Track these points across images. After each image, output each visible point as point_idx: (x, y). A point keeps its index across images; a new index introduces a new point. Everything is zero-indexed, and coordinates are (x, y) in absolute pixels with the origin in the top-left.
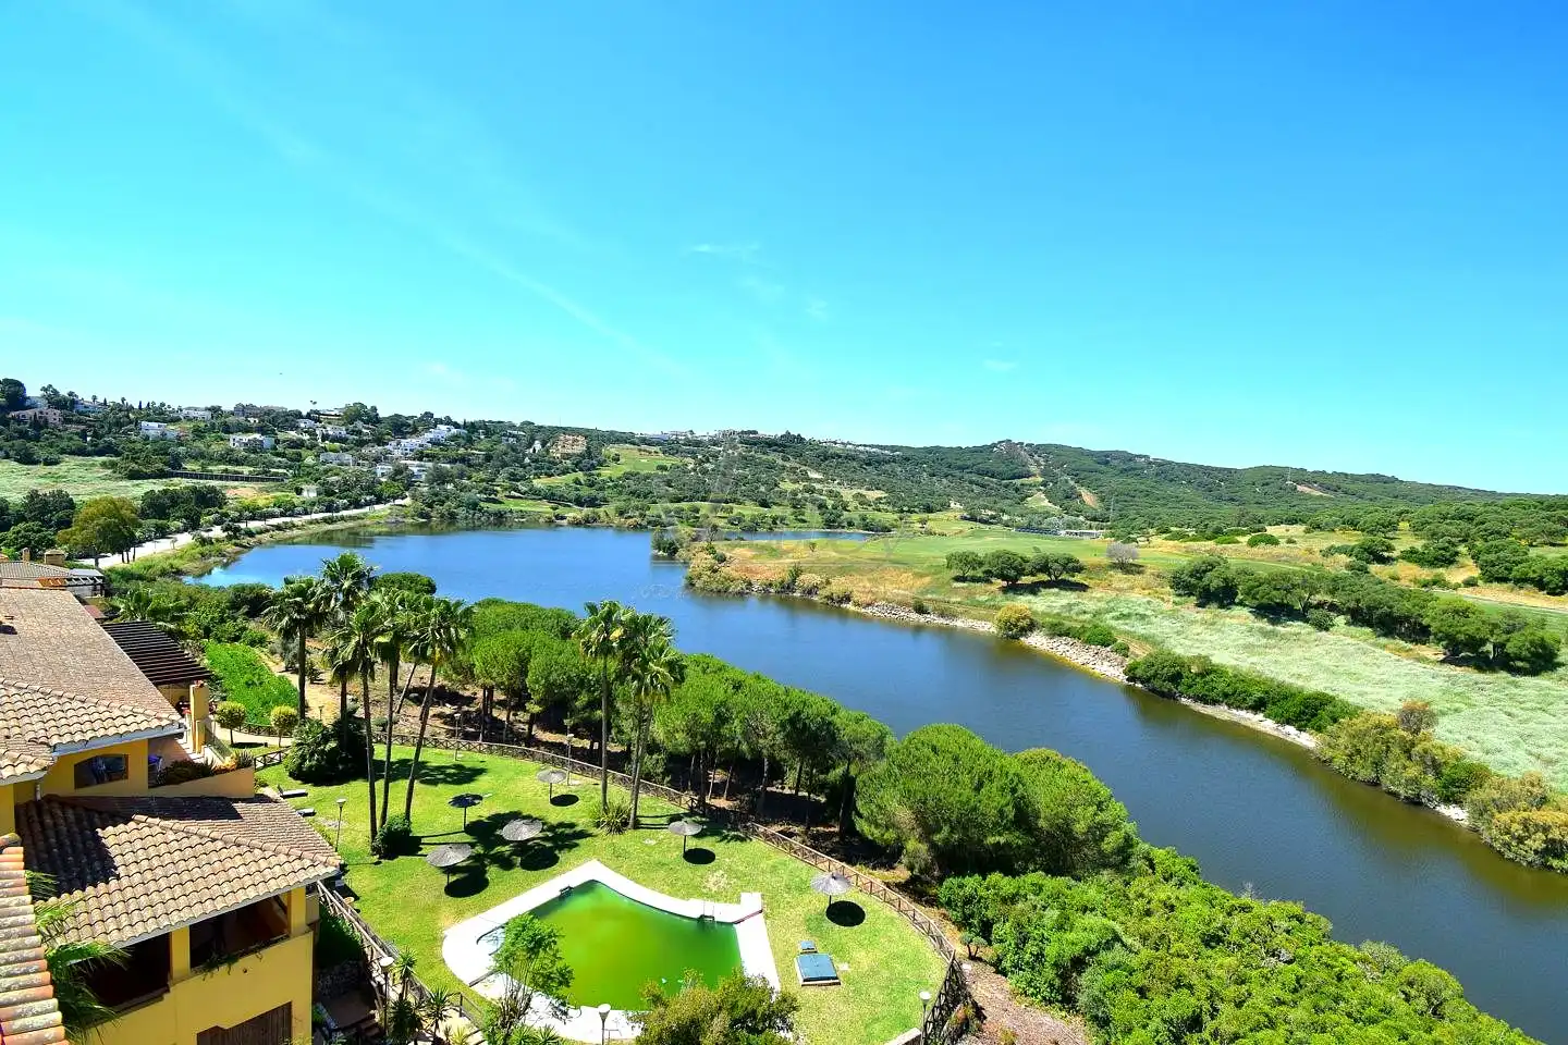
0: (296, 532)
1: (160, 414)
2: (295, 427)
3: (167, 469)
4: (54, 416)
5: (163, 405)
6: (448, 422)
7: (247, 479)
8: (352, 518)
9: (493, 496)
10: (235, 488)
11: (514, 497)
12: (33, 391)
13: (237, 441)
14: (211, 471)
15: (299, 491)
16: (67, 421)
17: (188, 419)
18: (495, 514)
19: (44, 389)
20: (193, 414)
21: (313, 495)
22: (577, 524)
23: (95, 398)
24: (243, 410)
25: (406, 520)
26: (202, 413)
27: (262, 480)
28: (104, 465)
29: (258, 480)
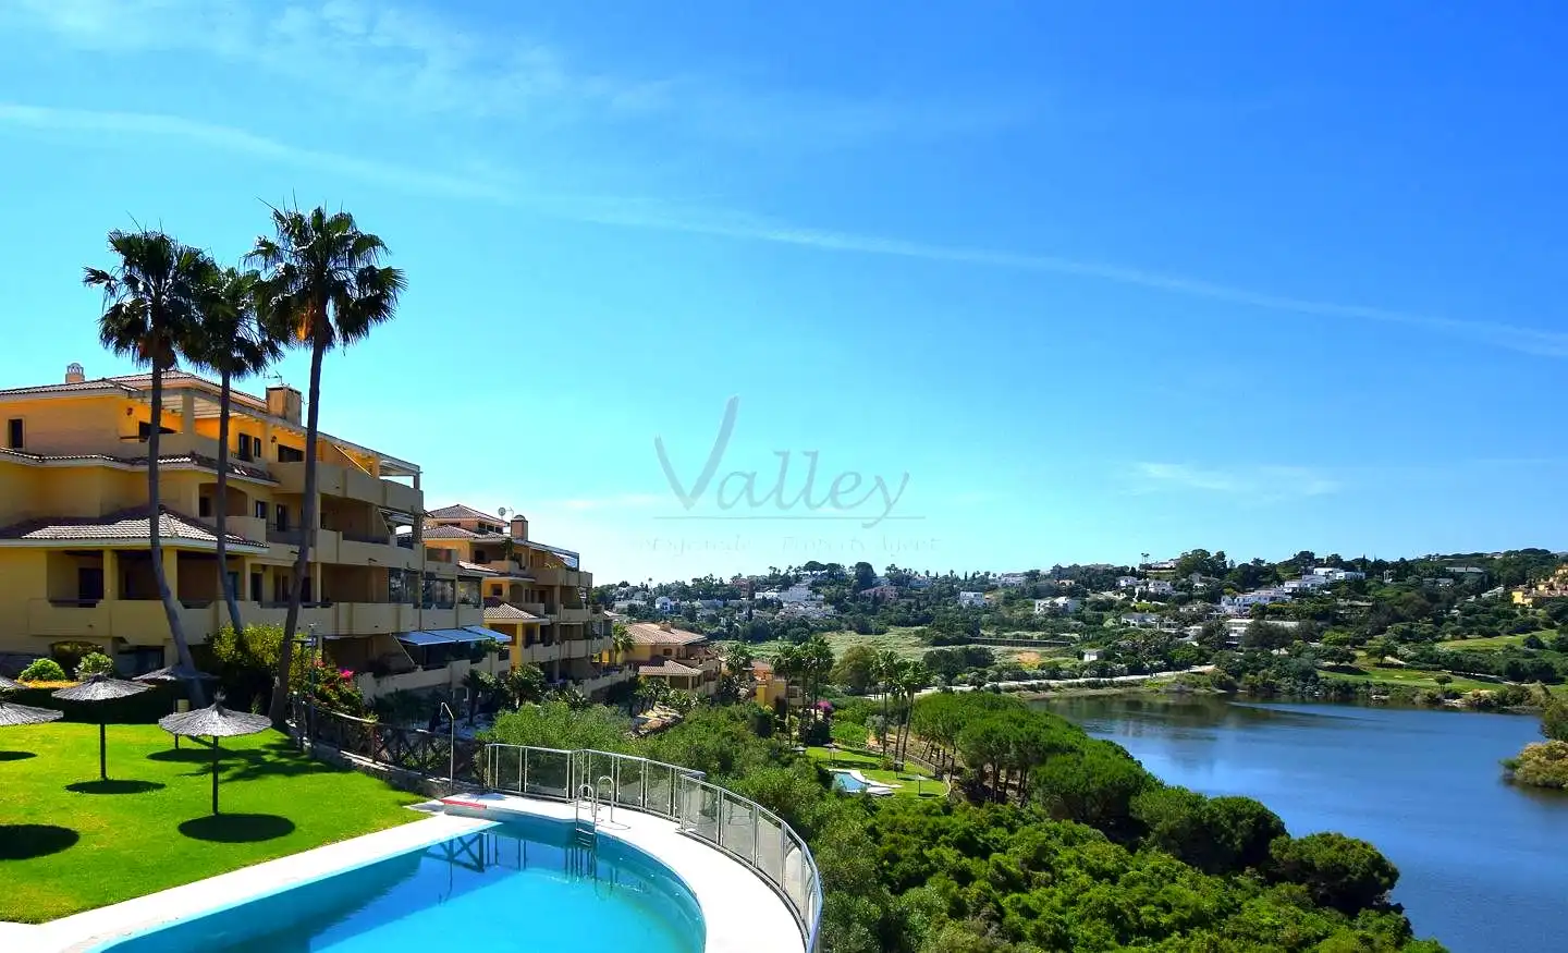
0: (1049, 694)
1: (982, 583)
2: (1114, 587)
3: (967, 636)
4: (891, 592)
5: (987, 574)
6: (1336, 562)
7: (1035, 644)
8: (1122, 684)
9: (1346, 664)
10: (1020, 653)
11: (1391, 666)
12: (880, 571)
13: (1040, 607)
14: (1005, 637)
15: (1081, 656)
16: (901, 596)
17: (1005, 586)
18: (1338, 687)
19: (889, 569)
20: (1011, 580)
21: (1094, 658)
22: (1483, 706)
23: (927, 572)
24: (1059, 572)
25: (1196, 690)
26: (1018, 579)
27: (1050, 645)
28: (917, 633)
29: (1045, 645)
